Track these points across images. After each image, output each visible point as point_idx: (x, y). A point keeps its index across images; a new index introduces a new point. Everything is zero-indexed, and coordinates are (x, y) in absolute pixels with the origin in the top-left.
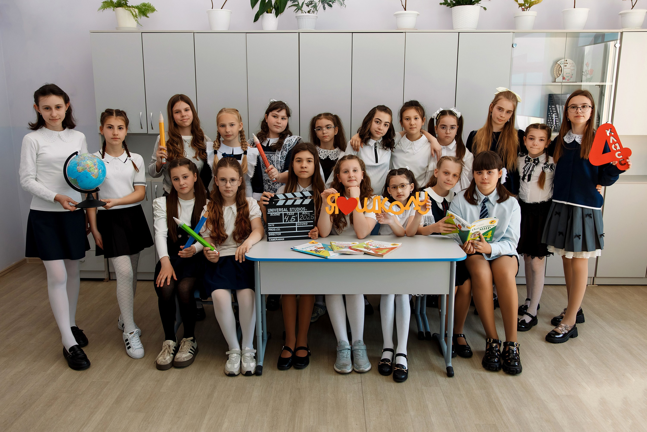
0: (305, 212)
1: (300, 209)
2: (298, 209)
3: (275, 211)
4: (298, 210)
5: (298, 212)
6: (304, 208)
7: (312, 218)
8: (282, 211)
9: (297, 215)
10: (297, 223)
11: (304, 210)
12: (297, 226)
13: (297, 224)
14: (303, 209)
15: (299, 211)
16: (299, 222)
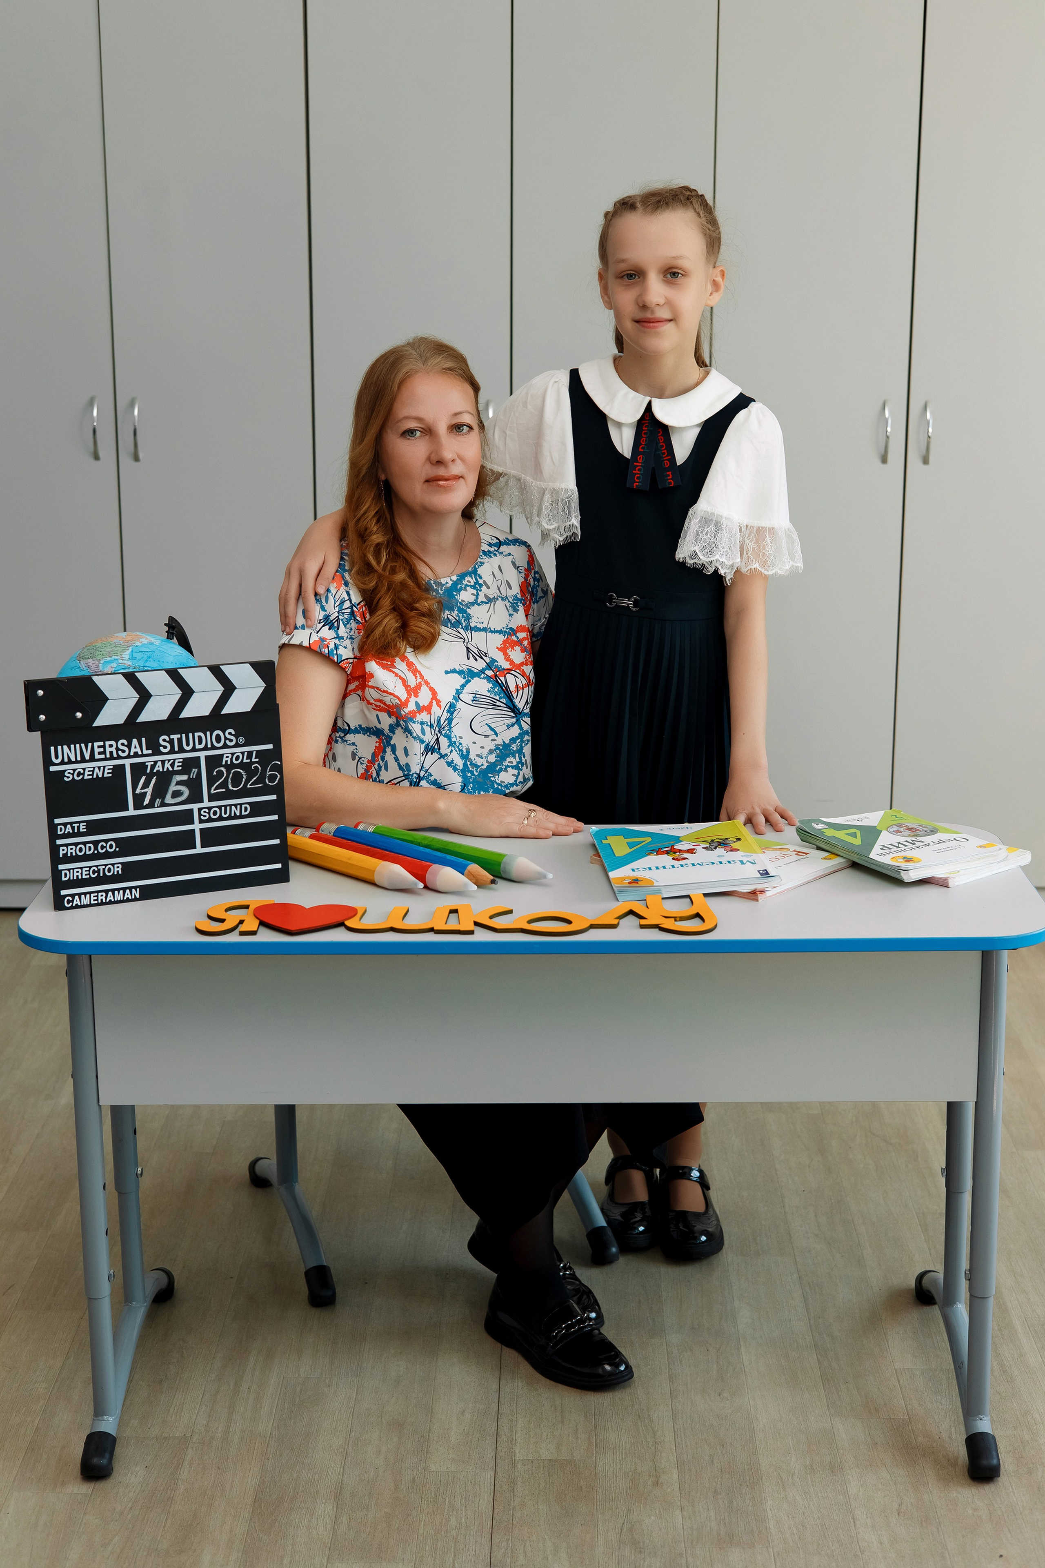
0: (233, 754)
1: (209, 738)
2: (200, 738)
3: (87, 757)
4: (200, 743)
5: (202, 755)
6: (230, 734)
7: (272, 778)
8: (124, 751)
9: (195, 771)
10: (200, 810)
11: (231, 741)
12: (201, 821)
13: (200, 815)
14: (226, 739)
15: (206, 748)
16: (206, 803)
